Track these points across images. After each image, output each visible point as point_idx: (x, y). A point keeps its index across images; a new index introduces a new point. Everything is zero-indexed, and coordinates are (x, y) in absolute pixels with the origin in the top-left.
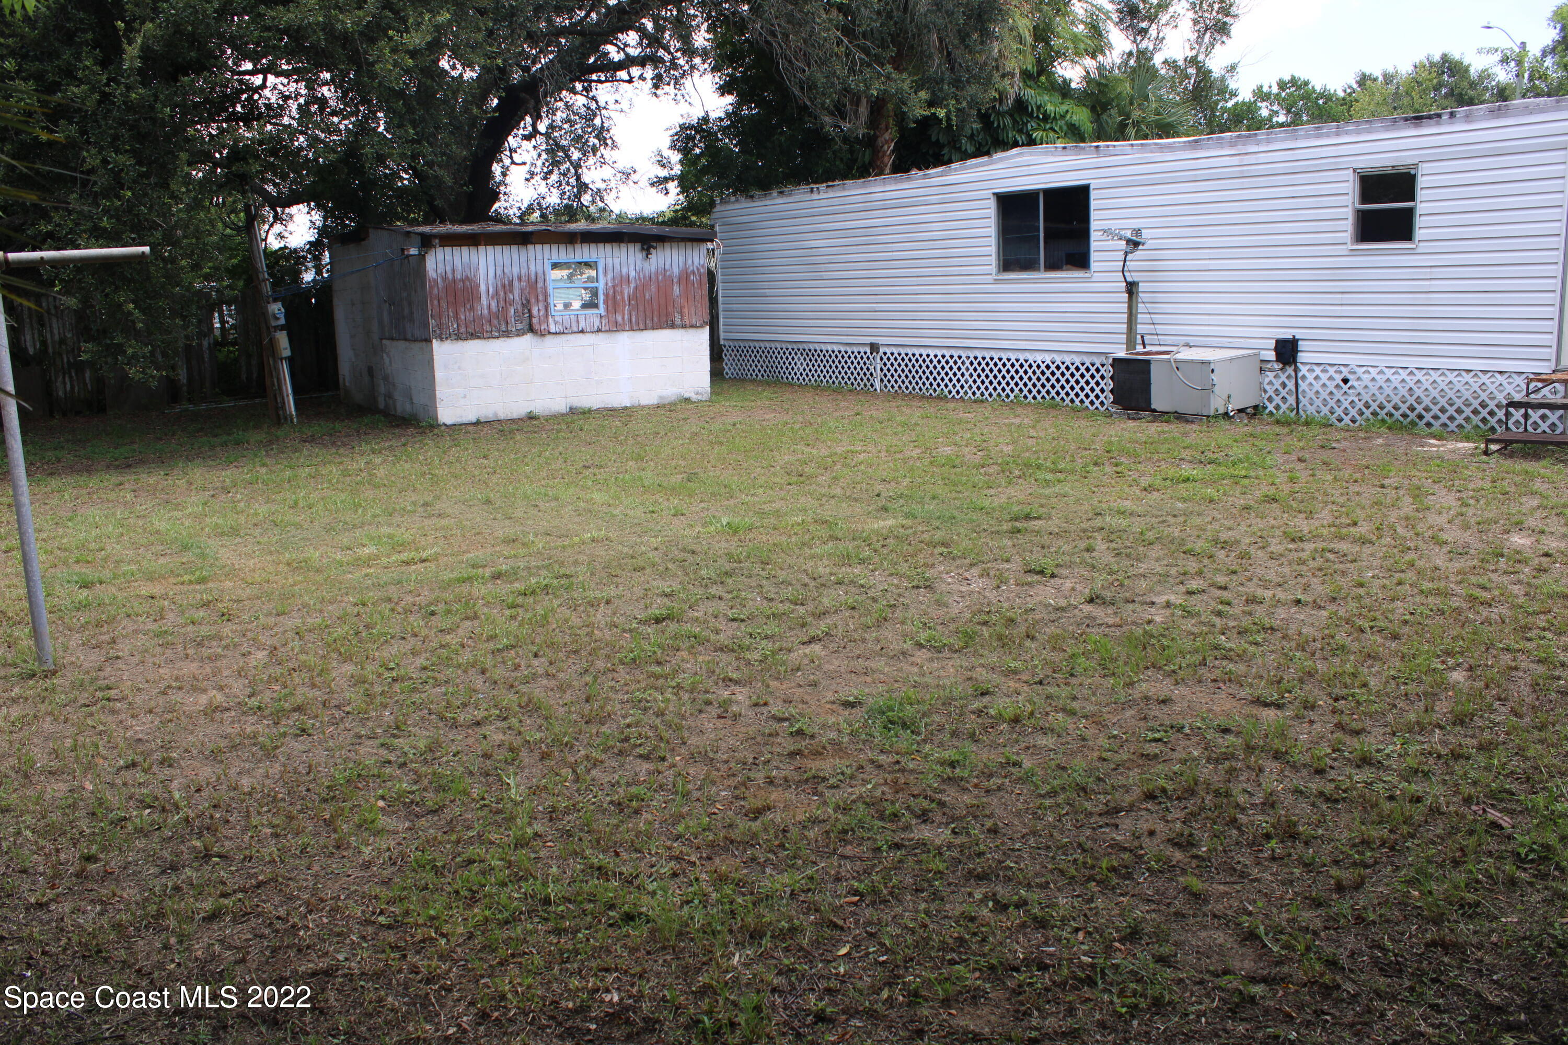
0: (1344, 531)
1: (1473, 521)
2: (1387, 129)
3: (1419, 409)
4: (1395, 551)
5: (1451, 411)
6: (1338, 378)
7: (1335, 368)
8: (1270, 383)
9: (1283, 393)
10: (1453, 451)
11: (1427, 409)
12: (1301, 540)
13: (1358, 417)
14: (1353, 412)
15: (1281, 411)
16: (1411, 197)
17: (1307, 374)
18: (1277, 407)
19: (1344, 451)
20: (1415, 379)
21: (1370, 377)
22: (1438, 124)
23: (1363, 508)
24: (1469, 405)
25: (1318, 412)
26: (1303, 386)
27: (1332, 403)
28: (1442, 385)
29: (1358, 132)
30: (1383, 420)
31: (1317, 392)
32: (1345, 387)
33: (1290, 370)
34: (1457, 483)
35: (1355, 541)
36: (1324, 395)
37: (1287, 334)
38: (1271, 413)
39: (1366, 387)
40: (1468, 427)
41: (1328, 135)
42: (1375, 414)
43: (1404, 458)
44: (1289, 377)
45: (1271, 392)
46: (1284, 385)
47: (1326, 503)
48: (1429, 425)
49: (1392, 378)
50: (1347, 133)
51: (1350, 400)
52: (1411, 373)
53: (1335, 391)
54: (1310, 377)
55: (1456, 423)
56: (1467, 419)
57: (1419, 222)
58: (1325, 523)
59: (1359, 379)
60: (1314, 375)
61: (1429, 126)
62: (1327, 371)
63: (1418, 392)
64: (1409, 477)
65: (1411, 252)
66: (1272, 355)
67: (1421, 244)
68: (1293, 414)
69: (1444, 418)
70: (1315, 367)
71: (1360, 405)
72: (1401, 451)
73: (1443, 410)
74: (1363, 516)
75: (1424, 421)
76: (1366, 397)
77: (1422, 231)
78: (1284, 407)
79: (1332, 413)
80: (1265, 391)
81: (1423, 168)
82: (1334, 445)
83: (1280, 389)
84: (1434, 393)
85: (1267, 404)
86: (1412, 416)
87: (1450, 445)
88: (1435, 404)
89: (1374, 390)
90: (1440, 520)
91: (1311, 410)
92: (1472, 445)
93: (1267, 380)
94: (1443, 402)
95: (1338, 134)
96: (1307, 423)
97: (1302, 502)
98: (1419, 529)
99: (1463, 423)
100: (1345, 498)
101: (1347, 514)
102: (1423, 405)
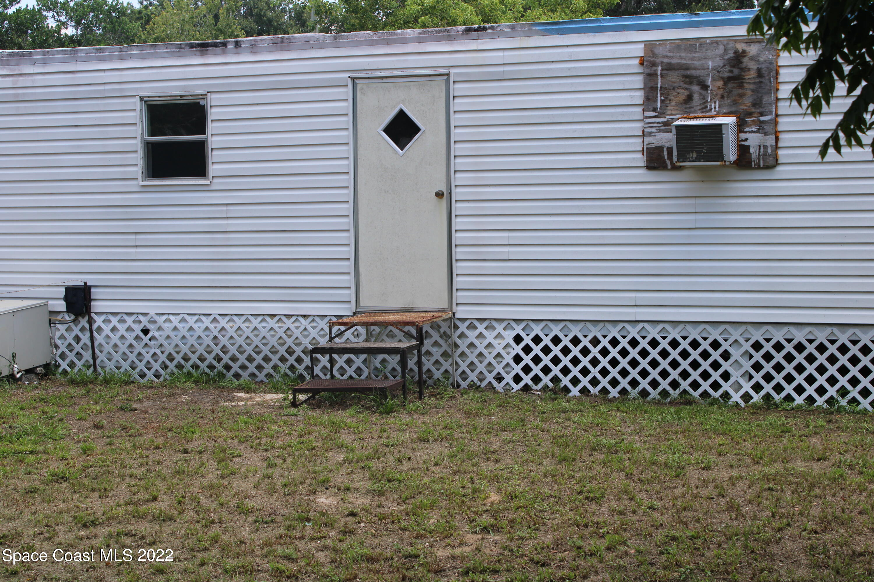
0: (142, 509)
1: (279, 484)
2: (172, 55)
3: (226, 359)
4: (198, 526)
5: (259, 359)
6: (137, 328)
7: (134, 317)
8: (62, 337)
9: (78, 348)
10: (261, 405)
11: (234, 359)
12: (94, 524)
13: (162, 371)
14: (156, 366)
15: (76, 369)
16: (202, 130)
17: (103, 326)
18: (72, 365)
19: (146, 412)
20: (219, 327)
21: (172, 326)
22: (224, 53)
23: (164, 479)
24: (275, 353)
25: (118, 368)
26: (99, 339)
27: (132, 357)
28: (248, 332)
29: (143, 57)
30: (189, 374)
31: (116, 346)
32: (146, 339)
33: (84, 322)
34: (263, 441)
35: (155, 519)
36: (123, 348)
37: (77, 281)
38: (65, 372)
39: (168, 337)
40: (277, 377)
41: (111, 59)
42: (180, 367)
43: (210, 416)
44: (82, 330)
45: (63, 348)
46: (77, 339)
47: (123, 477)
48: (237, 376)
49: (195, 326)
50: (131, 57)
51: (152, 352)
52: (215, 320)
53: (135, 343)
54: (107, 329)
55: (265, 372)
56: (275, 367)
57: (213, 156)
58: (122, 501)
59: (160, 329)
60: (111, 326)
61: (215, 54)
62: (124, 321)
63: (224, 341)
64: (214, 439)
65: (206, 189)
66: (61, 305)
67: (216, 180)
68: (90, 372)
69: (252, 368)
70: (111, 318)
71: (163, 358)
72: (208, 407)
73: (250, 359)
74: (163, 489)
75: (232, 372)
76: (169, 349)
77: (215, 166)
78: (79, 364)
79: (133, 368)
80: (57, 347)
81: (213, 99)
82: (135, 406)
83: (74, 343)
84: (240, 341)
85: (60, 361)
86: (220, 367)
87: (258, 398)
88: (242, 353)
89: (177, 340)
90: (246, 485)
91: (110, 366)
92: (280, 396)
93: (58, 334)
94: (249, 350)
95: (121, 58)
96: (106, 382)
97: (96, 478)
98: (223, 499)
99: (272, 372)
100: (144, 469)
101: (147, 489)
102: (229, 355)
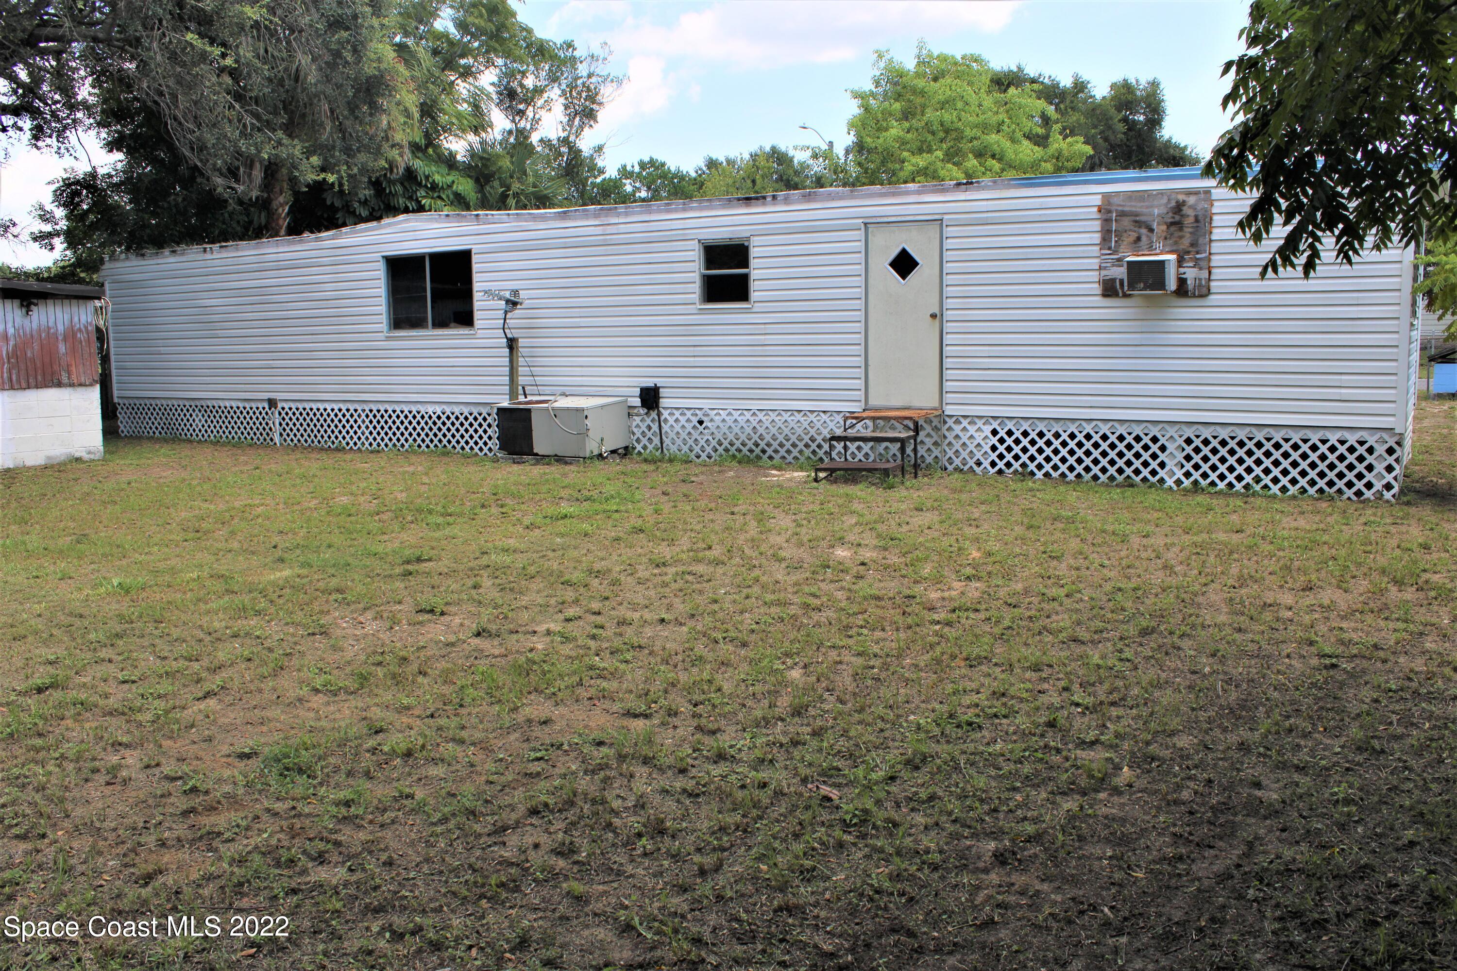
0: (701, 555)
1: (805, 539)
2: (723, 207)
3: (762, 444)
4: (743, 569)
5: (788, 445)
6: (695, 420)
7: (692, 411)
8: (638, 426)
9: (649, 434)
10: (790, 480)
11: (769, 445)
12: (664, 564)
13: (713, 454)
14: (709, 449)
15: (648, 451)
16: (746, 265)
17: (668, 418)
18: (645, 448)
19: (702, 483)
20: (758, 419)
21: (721, 418)
22: (764, 204)
23: (717, 533)
24: (801, 440)
25: (680, 451)
26: (665, 428)
27: (691, 442)
28: (780, 424)
29: (701, 209)
30: (734, 456)
31: (678, 433)
32: (701, 428)
33: (654, 414)
34: (792, 507)
35: (710, 563)
36: (684, 435)
37: (649, 383)
38: (640, 453)
39: (718, 427)
40: (802, 459)
41: (676, 211)
42: (727, 450)
43: (751, 488)
44: (653, 421)
45: (638, 435)
46: (649, 428)
47: (685, 531)
48: (771, 458)
49: (739, 419)
50: (692, 209)
51: (705, 438)
52: (754, 414)
53: (692, 431)
54: (671, 420)
55: (792, 455)
56: (801, 452)
57: (754, 286)
58: (685, 548)
59: (712, 420)
60: (674, 418)
61: (757, 206)
62: (684, 414)
63: (761, 430)
64: (754, 504)
65: (748, 311)
66: (637, 402)
67: (756, 305)
68: (658, 453)
69: (782, 452)
70: (675, 411)
71: (714, 443)
72: (749, 481)
73: (781, 445)
74: (716, 541)
75: (767, 455)
76: (719, 436)
77: (756, 294)
78: (650, 447)
79: (691, 451)
80: (634, 434)
81: (755, 241)
82: (693, 479)
83: (646, 431)
84: (774, 431)
85: (636, 444)
86: (757, 451)
87: (788, 475)
88: (775, 440)
89: (725, 429)
90: (779, 540)
91: (674, 448)
92: (805, 474)
93: (634, 424)
94: (781, 438)
95: (684, 210)
96: (671, 461)
97: (665, 531)
98: (762, 549)
99: (798, 455)
100: (701, 525)
101: (703, 540)
102: (765, 441)
